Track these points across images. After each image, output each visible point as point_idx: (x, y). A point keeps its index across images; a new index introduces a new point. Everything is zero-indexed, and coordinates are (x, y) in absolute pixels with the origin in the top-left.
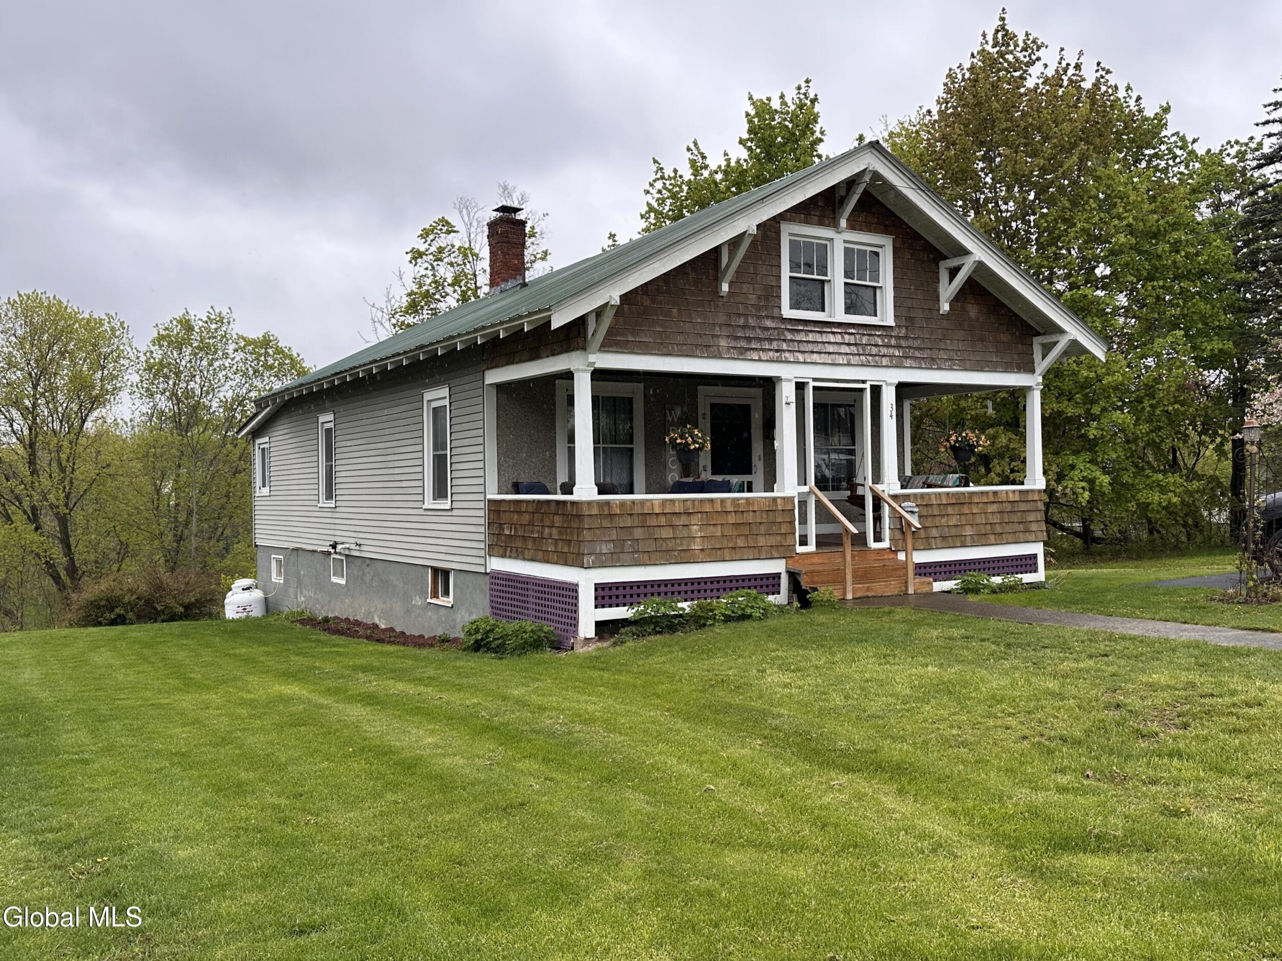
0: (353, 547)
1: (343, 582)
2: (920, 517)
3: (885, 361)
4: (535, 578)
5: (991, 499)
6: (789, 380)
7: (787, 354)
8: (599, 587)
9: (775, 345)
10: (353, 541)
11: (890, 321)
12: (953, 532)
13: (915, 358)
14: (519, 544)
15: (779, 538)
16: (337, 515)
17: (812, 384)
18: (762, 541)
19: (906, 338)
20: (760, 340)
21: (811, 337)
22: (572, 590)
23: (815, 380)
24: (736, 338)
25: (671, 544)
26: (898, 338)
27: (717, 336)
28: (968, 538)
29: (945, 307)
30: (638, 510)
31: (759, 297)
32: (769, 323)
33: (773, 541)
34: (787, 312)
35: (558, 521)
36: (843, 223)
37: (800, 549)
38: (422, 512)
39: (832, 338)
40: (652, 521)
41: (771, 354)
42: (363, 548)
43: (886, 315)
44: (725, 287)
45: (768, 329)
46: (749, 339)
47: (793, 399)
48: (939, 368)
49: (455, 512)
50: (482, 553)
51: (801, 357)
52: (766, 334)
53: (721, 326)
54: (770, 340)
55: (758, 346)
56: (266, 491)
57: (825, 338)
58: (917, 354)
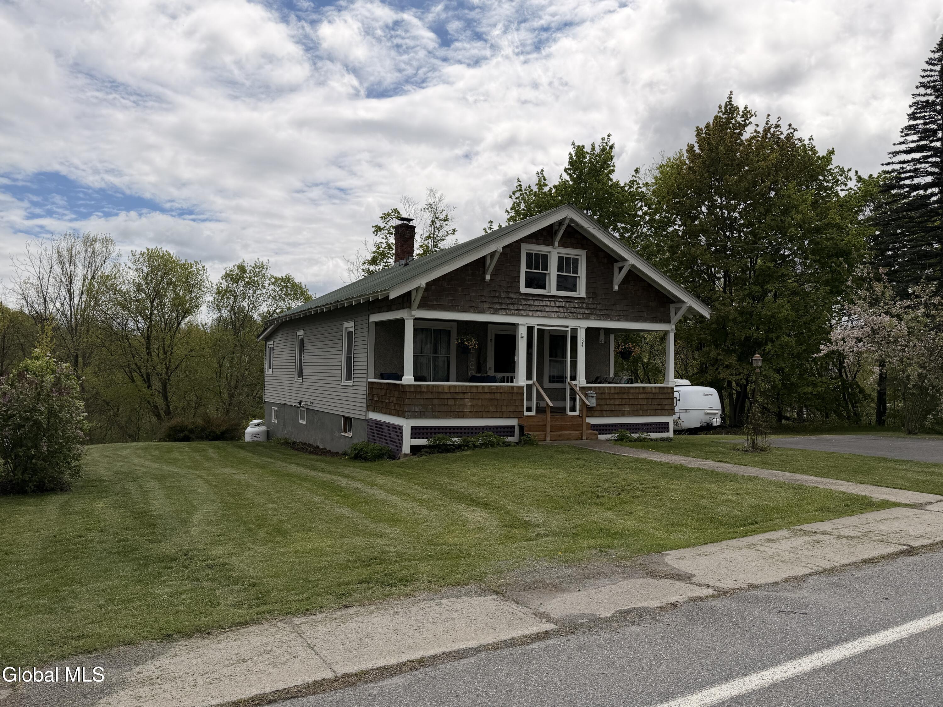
0: (309, 404)
1: (304, 422)
2: (597, 399)
3: (579, 316)
4: (386, 423)
5: (641, 391)
6: (524, 325)
7: (522, 312)
8: (413, 428)
9: (516, 307)
10: (309, 400)
11: (583, 295)
12: (617, 408)
13: (597, 315)
14: (379, 405)
15: (514, 407)
16: (304, 386)
17: (536, 327)
18: (504, 408)
19: (592, 304)
20: (508, 304)
21: (536, 303)
22: (400, 429)
23: (538, 325)
24: (494, 303)
25: (453, 408)
26: (587, 304)
27: (483, 302)
28: (626, 412)
29: (616, 288)
30: (435, 390)
31: (508, 282)
32: (512, 296)
33: (510, 409)
34: (523, 289)
35: (396, 394)
36: (556, 244)
37: (526, 414)
38: (340, 387)
39: (549, 304)
40: (443, 396)
41: (513, 311)
42: (314, 405)
43: (582, 292)
44: (488, 277)
45: (512, 298)
46: (501, 304)
47: (525, 335)
48: (612, 320)
49: (355, 388)
50: (364, 409)
51: (530, 313)
52: (511, 301)
53: (485, 297)
54: (513, 304)
55: (506, 307)
56: (270, 371)
57: (544, 304)
58: (599, 312)
